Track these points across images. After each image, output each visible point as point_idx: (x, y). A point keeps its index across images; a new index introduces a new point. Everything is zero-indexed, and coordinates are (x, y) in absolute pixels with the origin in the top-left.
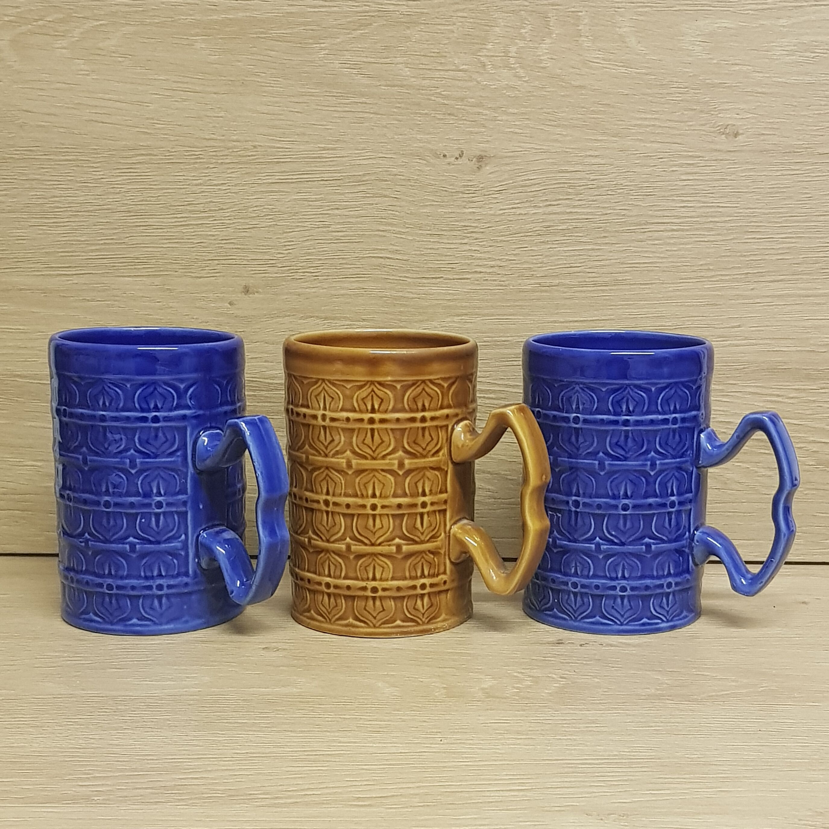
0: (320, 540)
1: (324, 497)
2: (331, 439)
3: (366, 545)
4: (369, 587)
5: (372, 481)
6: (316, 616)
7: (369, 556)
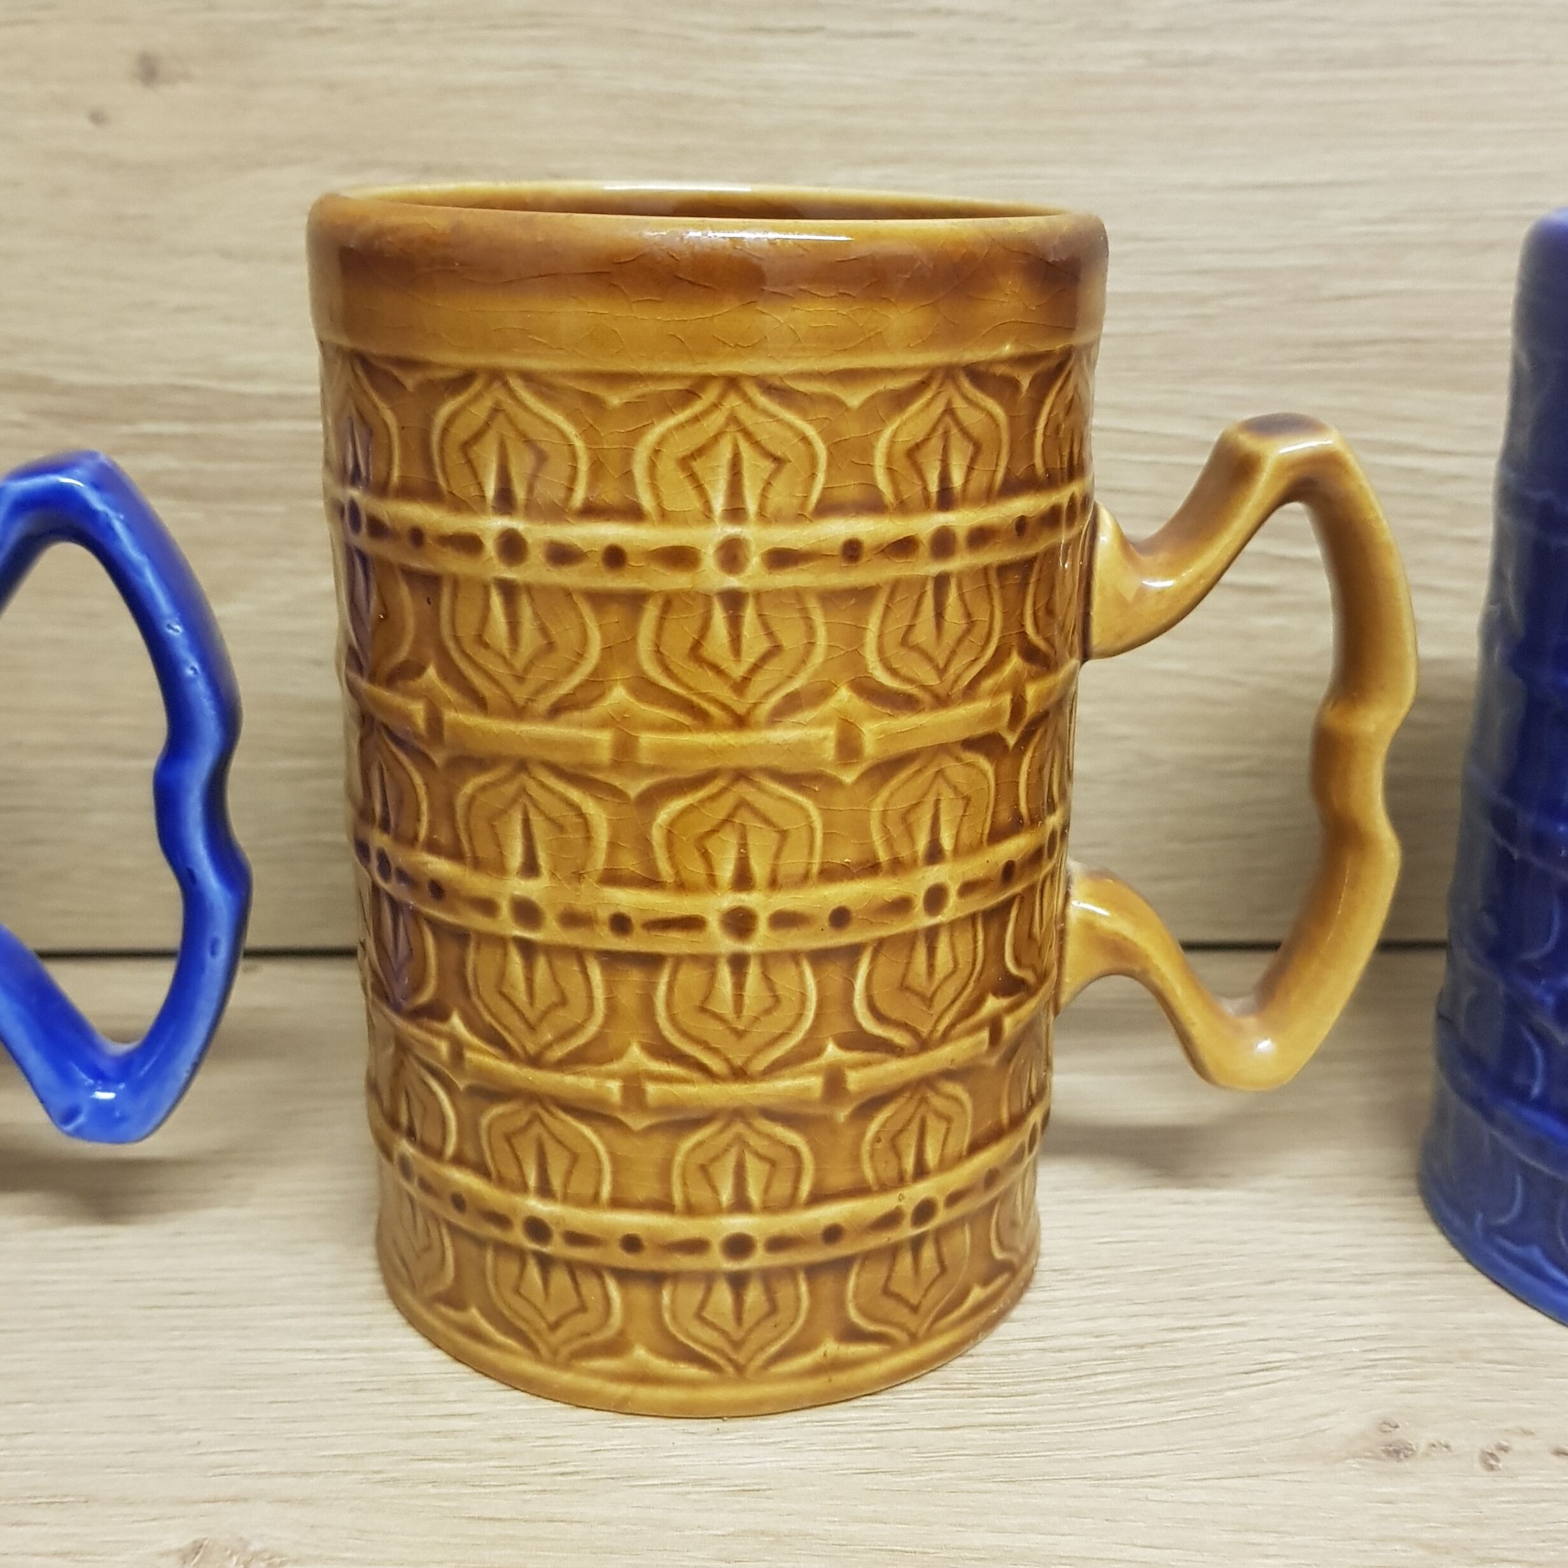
0: (695, 1075)
1: (729, 900)
2: (764, 645)
3: (895, 1051)
4: (909, 1208)
5: (931, 799)
6: (661, 1365)
7: (907, 1095)
